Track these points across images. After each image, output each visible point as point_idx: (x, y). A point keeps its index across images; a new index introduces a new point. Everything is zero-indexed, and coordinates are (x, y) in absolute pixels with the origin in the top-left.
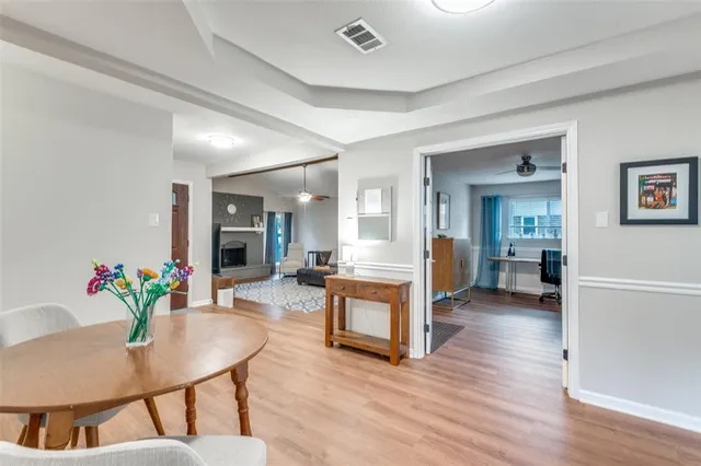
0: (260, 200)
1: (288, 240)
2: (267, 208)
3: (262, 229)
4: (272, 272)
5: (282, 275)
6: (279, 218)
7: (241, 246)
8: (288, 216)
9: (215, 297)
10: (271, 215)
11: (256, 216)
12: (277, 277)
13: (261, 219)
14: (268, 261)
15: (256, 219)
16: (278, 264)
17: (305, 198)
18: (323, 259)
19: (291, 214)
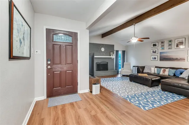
0: (113, 46)
1: (124, 61)
2: (115, 49)
3: (113, 57)
4: (118, 73)
5: (122, 75)
6: (120, 53)
7: (106, 63)
8: (124, 52)
9: (91, 88)
10: (117, 51)
11: (112, 52)
12: (119, 76)
13: (113, 53)
14: (116, 69)
15: (112, 53)
16: (120, 70)
17: (134, 41)
18: (141, 70)
19: (125, 51)
